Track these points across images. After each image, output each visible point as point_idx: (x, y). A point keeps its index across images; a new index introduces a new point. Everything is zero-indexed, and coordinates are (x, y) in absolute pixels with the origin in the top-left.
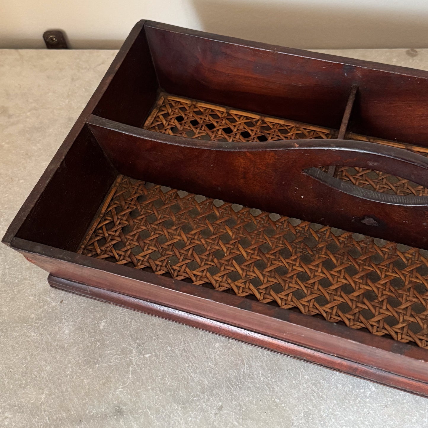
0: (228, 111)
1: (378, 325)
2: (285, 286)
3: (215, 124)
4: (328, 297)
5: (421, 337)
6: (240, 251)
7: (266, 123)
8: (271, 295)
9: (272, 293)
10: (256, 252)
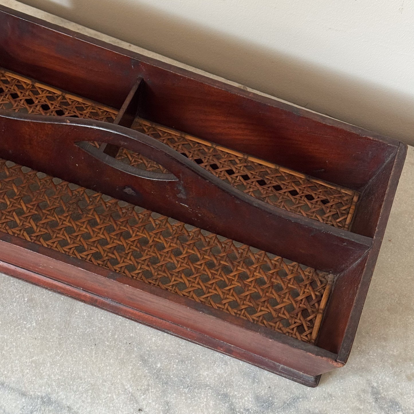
0: (33, 84)
1: (120, 270)
2: (53, 235)
3: (19, 94)
4: (86, 247)
5: (150, 281)
6: (21, 205)
7: (65, 99)
8: (40, 242)
9: (41, 240)
10: (35, 208)
